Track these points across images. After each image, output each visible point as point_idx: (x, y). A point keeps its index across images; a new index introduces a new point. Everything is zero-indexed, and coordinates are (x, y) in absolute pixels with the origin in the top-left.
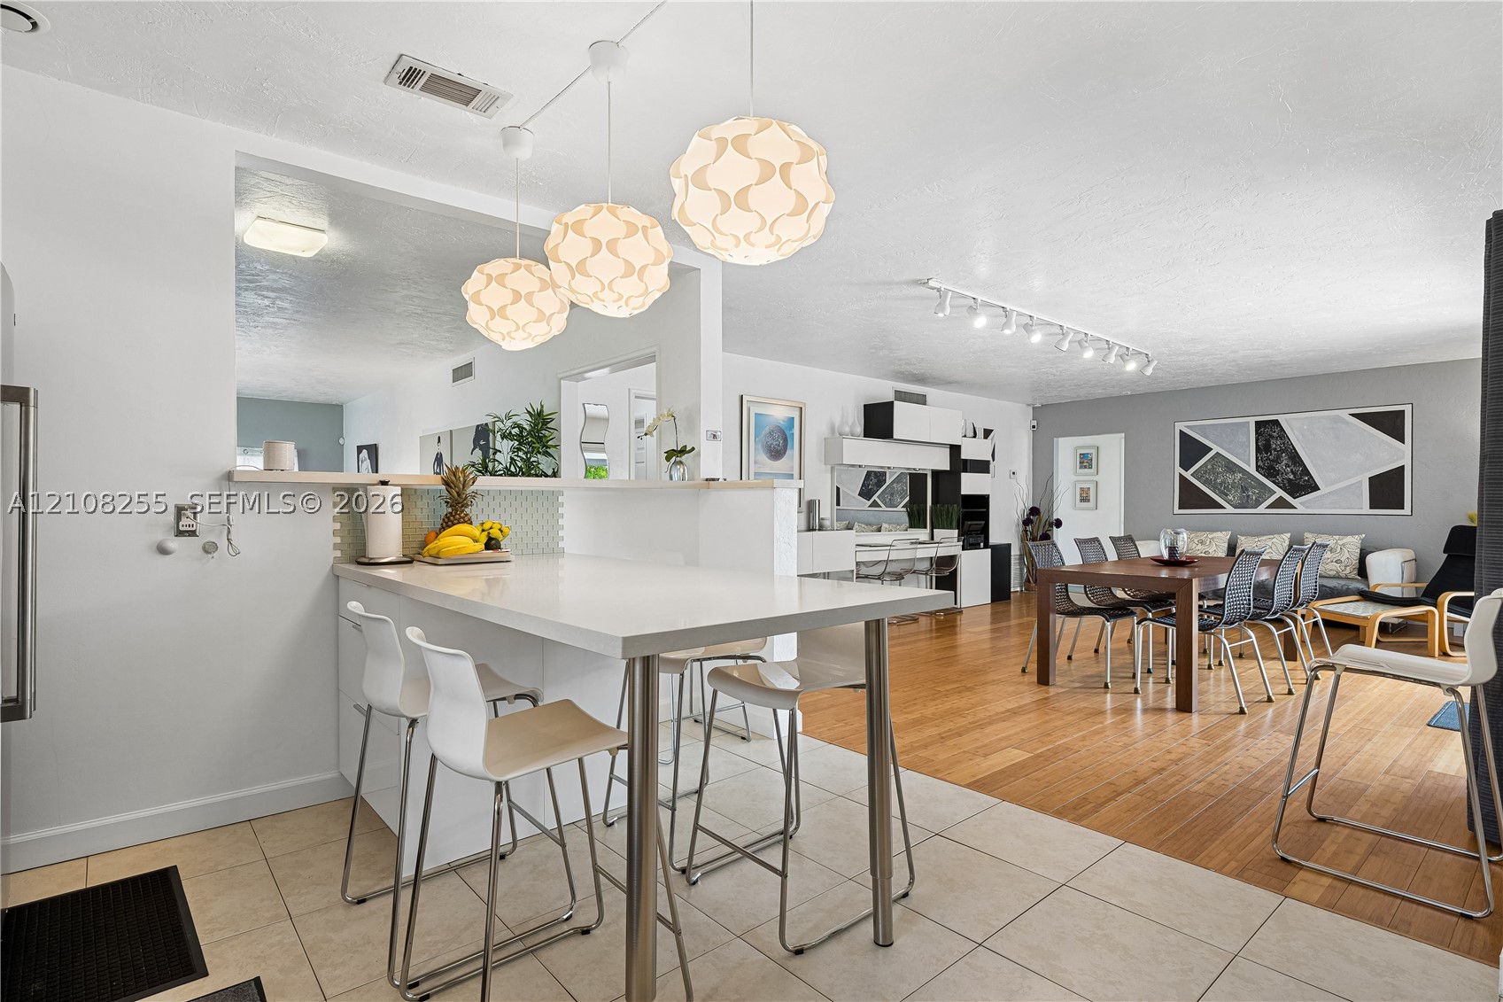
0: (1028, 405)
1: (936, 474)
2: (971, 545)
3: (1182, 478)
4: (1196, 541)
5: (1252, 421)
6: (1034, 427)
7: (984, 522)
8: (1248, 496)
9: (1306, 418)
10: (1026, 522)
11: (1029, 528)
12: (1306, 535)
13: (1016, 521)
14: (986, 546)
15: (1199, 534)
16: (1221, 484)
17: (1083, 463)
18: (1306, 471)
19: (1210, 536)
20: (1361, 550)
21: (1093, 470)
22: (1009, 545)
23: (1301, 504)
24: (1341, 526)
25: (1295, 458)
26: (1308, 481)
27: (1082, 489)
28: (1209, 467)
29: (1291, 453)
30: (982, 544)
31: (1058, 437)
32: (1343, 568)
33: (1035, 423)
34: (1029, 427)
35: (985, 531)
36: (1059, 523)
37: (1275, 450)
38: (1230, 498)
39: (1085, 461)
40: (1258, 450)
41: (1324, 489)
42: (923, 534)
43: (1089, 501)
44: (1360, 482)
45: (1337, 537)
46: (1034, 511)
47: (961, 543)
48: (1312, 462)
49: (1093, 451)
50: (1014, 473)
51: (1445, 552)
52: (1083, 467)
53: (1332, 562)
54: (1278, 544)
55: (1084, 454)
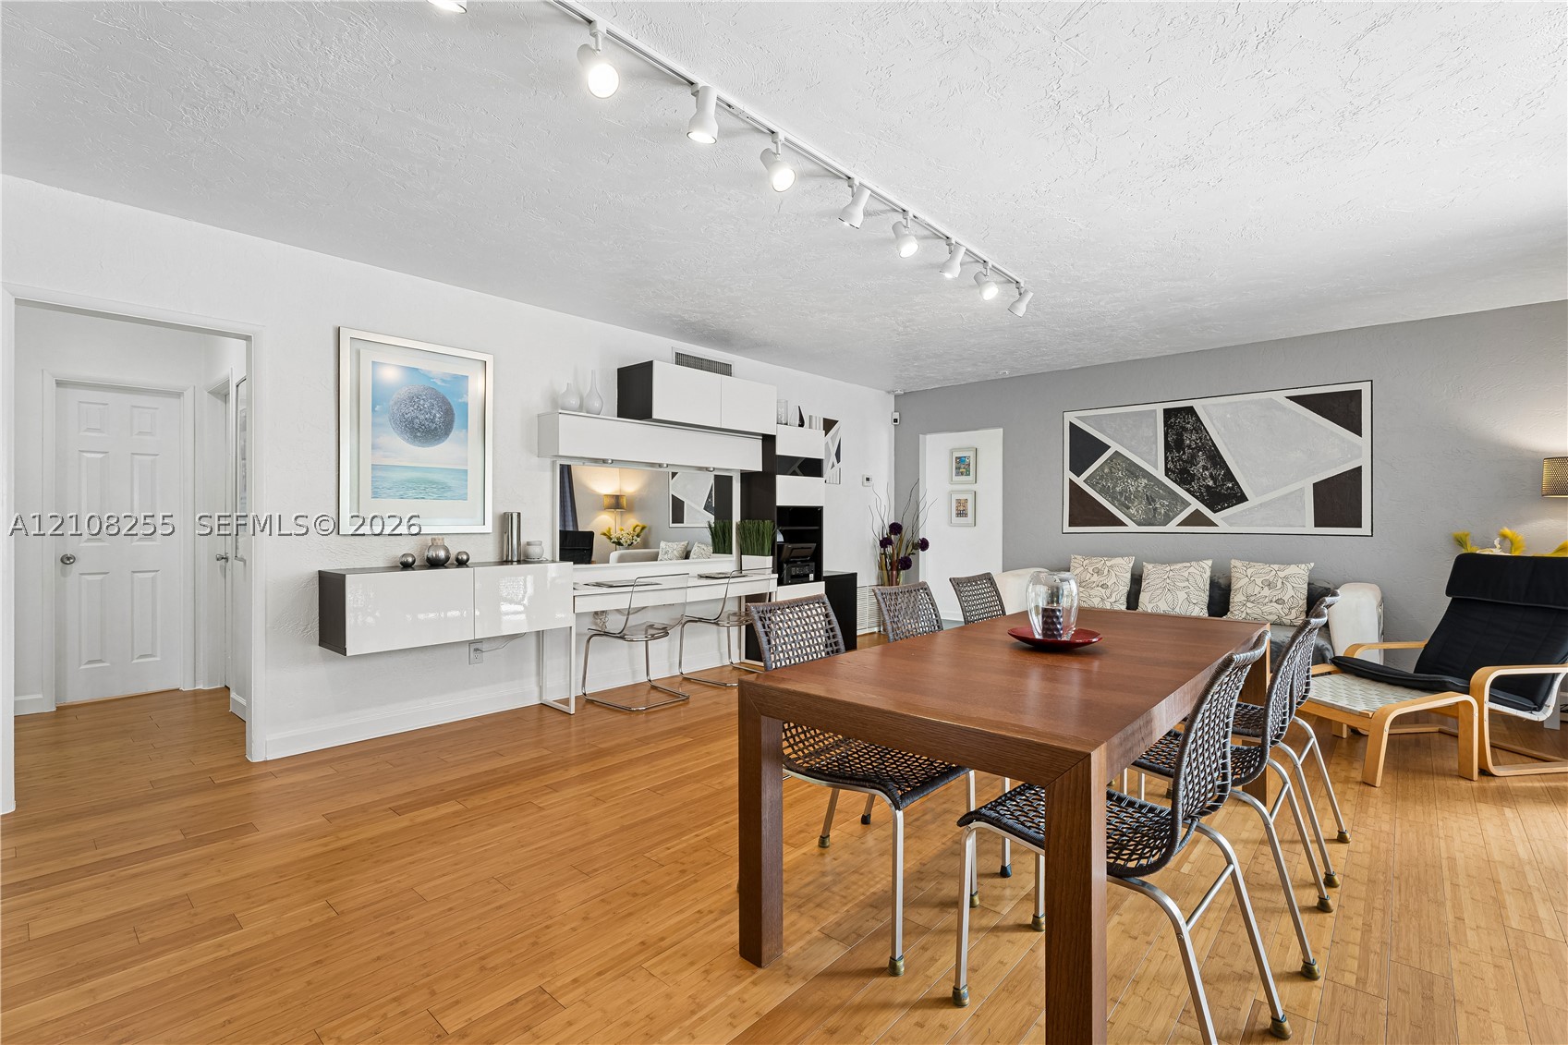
0: (889, 392)
1: (747, 477)
2: (793, 577)
3: (1074, 488)
4: (1090, 570)
5: (1159, 409)
6: (896, 421)
7: (813, 545)
8: (1155, 509)
9: (1230, 403)
10: (885, 542)
11: (889, 549)
12: (1234, 562)
13: (871, 541)
14: (818, 578)
15: (1094, 560)
16: (1121, 493)
17: (959, 468)
18: (1229, 476)
19: (1108, 563)
20: (1309, 584)
21: (971, 477)
22: (852, 578)
23: (1224, 519)
24: (1275, 551)
25: (1216, 459)
26: (1232, 488)
27: (959, 501)
28: (1106, 471)
29: (1210, 450)
30: (811, 576)
31: (925, 434)
32: (1287, 611)
33: (897, 416)
34: (890, 421)
35: (817, 557)
36: (924, 545)
37: (1189, 447)
38: (1133, 511)
39: (962, 466)
40: (1167, 447)
41: (1253, 499)
42: (727, 562)
43: (966, 515)
44: (1302, 490)
45: (1276, 567)
46: (896, 528)
47: (776, 576)
48: (1237, 463)
49: (971, 454)
50: (868, 479)
51: (1448, 593)
52: (957, 474)
53: (1271, 601)
54: (1200, 575)
55: (960, 458)
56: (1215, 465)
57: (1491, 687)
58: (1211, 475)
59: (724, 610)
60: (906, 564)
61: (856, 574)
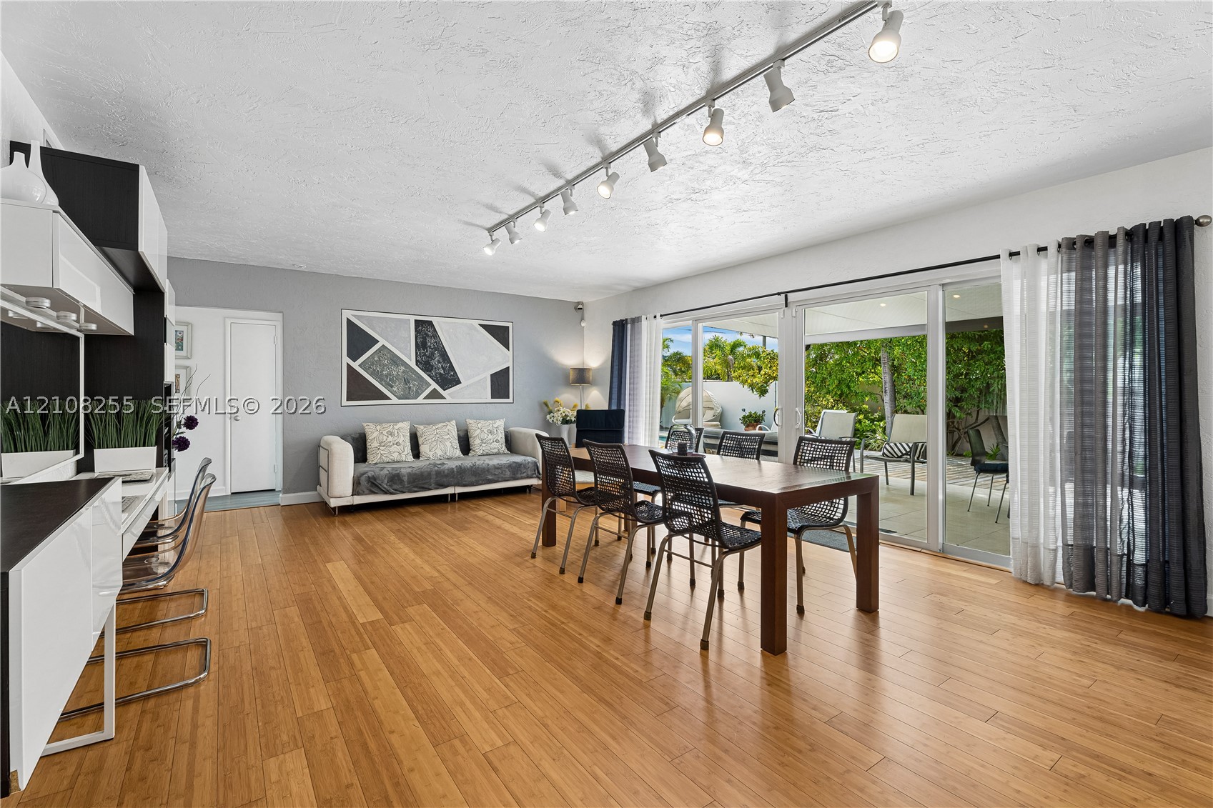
3: (351, 370)
5: (412, 319)
9: (452, 323)
12: (468, 421)
15: (384, 425)
18: (452, 367)
21: (185, 352)
23: (449, 394)
25: (444, 356)
26: (453, 375)
28: (376, 359)
29: (441, 351)
36: (192, 423)
37: (430, 347)
38: (395, 389)
40: (417, 347)
41: (465, 382)
44: (486, 377)
48: (455, 358)
49: (186, 329)
56: (444, 360)
58: (442, 366)
60: (184, 444)
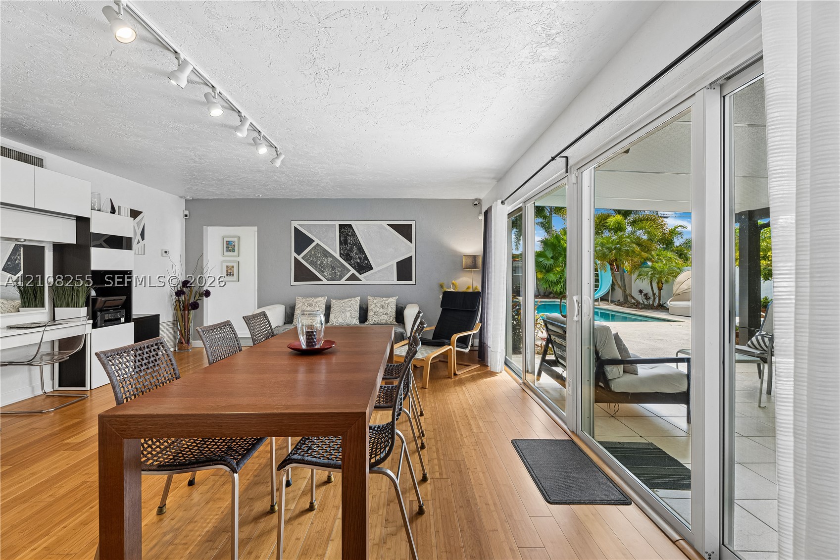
0: (181, 197)
1: (59, 248)
2: (106, 321)
4: (306, 304)
5: (337, 224)
6: (186, 216)
7: (124, 298)
8: (335, 273)
9: (366, 224)
10: (179, 293)
11: (182, 298)
12: (369, 298)
13: (169, 293)
14: (128, 319)
15: (308, 299)
16: (319, 265)
17: (228, 248)
18: (366, 258)
19: (315, 300)
20: (396, 306)
21: (236, 253)
22: (156, 317)
23: (364, 278)
24: (383, 292)
25: (361, 250)
26: (367, 264)
27: (228, 267)
28: (313, 253)
29: (358, 246)
30: (123, 320)
31: (207, 226)
32: (389, 318)
33: (187, 213)
34: (182, 215)
35: (127, 306)
36: (207, 294)
37: (350, 243)
38: (325, 274)
39: (230, 247)
40: (341, 243)
41: (376, 269)
42: (39, 315)
43: (233, 275)
44: (392, 265)
45: (384, 299)
46: (185, 283)
47: (91, 321)
48: (369, 252)
49: (236, 240)
50: (166, 252)
51: (441, 307)
52: (227, 251)
53: (383, 314)
54: (355, 304)
55: (228, 241)
56: (360, 253)
57: (457, 342)
58: (359, 257)
59: (40, 351)
60: (195, 306)
61: (159, 315)
